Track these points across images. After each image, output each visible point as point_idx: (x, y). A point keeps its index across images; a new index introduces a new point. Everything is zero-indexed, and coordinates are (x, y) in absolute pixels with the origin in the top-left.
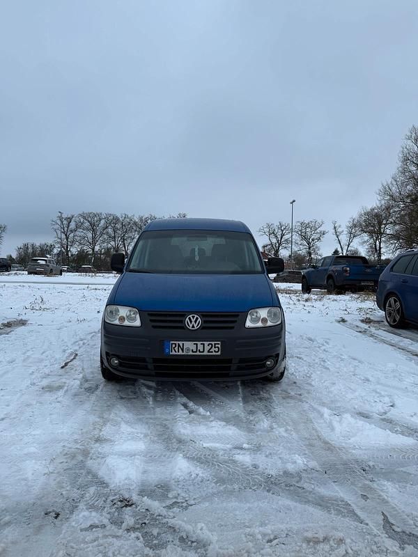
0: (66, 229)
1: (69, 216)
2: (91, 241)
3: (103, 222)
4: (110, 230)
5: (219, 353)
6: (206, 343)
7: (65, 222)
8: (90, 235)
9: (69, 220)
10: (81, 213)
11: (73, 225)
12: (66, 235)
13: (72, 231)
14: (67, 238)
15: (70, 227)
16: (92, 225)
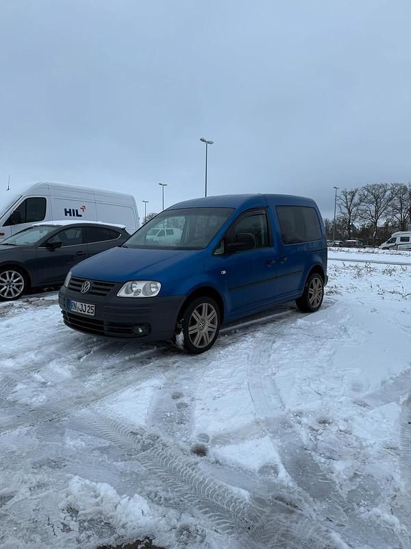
0: (349, 203)
1: (354, 190)
2: (373, 214)
3: (388, 193)
4: (396, 202)
5: (93, 315)
6: (87, 305)
7: (349, 197)
8: (373, 208)
9: (353, 194)
10: (365, 185)
11: (356, 199)
12: (349, 210)
13: (355, 206)
14: (350, 213)
15: (353, 201)
16: (377, 197)
